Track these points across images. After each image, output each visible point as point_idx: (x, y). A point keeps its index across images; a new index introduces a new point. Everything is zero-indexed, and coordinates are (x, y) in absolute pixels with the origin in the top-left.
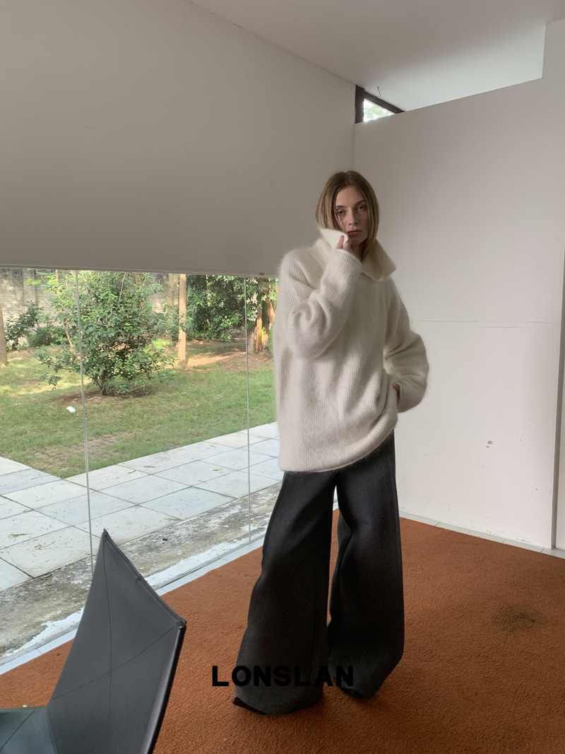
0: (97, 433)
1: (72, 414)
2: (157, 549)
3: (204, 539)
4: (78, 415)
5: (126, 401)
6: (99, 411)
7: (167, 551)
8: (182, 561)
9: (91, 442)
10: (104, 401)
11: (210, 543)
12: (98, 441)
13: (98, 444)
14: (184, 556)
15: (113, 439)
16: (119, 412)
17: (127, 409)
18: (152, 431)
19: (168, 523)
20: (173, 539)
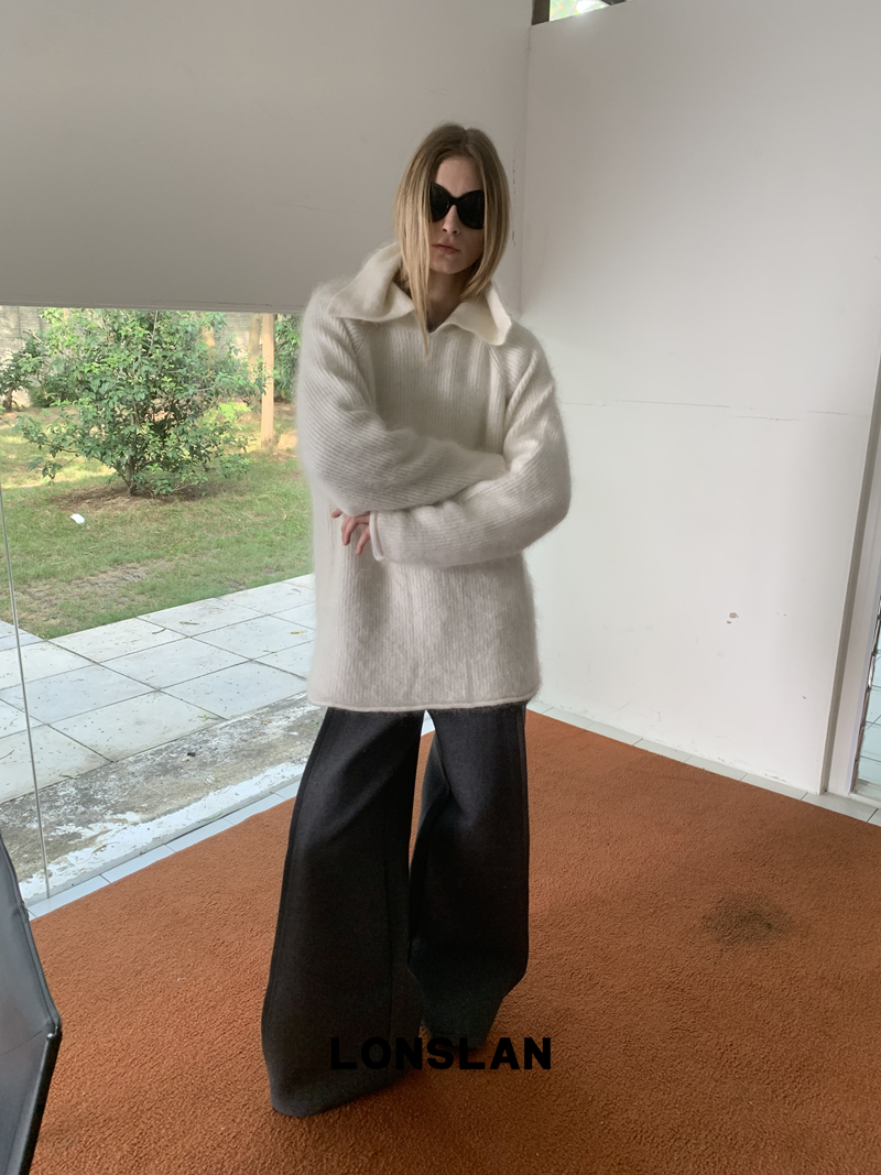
0: (116, 561)
1: (80, 526)
2: (176, 770)
3: (254, 755)
4: (88, 528)
5: (168, 507)
6: (123, 523)
7: (191, 776)
8: (211, 794)
9: (104, 575)
10: (132, 506)
11: (263, 764)
12: (115, 573)
13: (115, 580)
14: (217, 785)
15: (141, 571)
16: (155, 525)
17: (168, 521)
18: (205, 558)
19: (203, 724)
20: (205, 755)
